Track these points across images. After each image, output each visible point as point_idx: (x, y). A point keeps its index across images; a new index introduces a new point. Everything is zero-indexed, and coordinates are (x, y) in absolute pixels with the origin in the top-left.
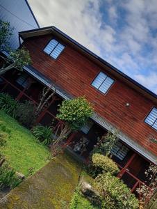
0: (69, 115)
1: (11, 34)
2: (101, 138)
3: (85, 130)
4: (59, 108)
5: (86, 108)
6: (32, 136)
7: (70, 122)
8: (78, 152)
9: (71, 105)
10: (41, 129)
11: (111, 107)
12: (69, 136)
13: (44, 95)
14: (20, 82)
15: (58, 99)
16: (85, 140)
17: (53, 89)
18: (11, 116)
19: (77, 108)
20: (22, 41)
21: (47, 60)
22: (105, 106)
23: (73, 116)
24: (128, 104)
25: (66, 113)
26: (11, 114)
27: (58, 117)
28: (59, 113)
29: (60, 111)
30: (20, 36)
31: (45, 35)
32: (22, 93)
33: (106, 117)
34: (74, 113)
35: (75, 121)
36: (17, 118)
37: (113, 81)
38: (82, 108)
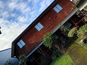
0: (50, 43)
1: (12, 61)
2: (61, 32)
3: (57, 37)
4: (46, 47)
5: (48, 35)
7: (53, 43)
9: (46, 41)
10: (53, 56)
11: (49, 25)
12: (58, 45)
16: (61, 38)
17: (38, 47)
19: (48, 39)
20: (15, 57)
22: (49, 27)
23: (51, 41)
24: (50, 19)
25: (49, 44)
27: (50, 48)
28: (48, 47)
30: (13, 57)
35: (53, 41)
38: (48, 37)
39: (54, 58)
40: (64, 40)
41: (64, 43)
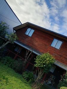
0: (41, 64)
1: (8, 28)
3: (52, 71)
4: (35, 60)
5: (50, 58)
6: (23, 78)
7: (43, 68)
8: (50, 85)
9: (41, 58)
10: (27, 73)
11: (64, 56)
12: (43, 76)
13: (27, 55)
14: (16, 50)
15: (34, 56)
16: (53, 76)
17: (31, 50)
18: (11, 68)
19: (45, 59)
21: (27, 38)
22: (61, 56)
23: (44, 64)
25: (39, 63)
26: (11, 67)
27: (35, 65)
28: (35, 63)
29: (36, 62)
31: (25, 27)
32: (17, 55)
33: (63, 62)
34: (44, 63)
35: (45, 67)
36: (14, 69)
37: (62, 42)
38: (48, 59)
39: (25, 75)
40: (52, 81)
41: (48, 83)
